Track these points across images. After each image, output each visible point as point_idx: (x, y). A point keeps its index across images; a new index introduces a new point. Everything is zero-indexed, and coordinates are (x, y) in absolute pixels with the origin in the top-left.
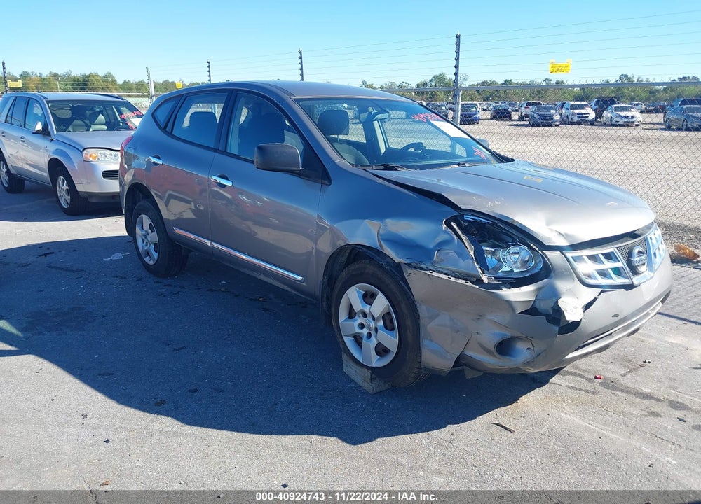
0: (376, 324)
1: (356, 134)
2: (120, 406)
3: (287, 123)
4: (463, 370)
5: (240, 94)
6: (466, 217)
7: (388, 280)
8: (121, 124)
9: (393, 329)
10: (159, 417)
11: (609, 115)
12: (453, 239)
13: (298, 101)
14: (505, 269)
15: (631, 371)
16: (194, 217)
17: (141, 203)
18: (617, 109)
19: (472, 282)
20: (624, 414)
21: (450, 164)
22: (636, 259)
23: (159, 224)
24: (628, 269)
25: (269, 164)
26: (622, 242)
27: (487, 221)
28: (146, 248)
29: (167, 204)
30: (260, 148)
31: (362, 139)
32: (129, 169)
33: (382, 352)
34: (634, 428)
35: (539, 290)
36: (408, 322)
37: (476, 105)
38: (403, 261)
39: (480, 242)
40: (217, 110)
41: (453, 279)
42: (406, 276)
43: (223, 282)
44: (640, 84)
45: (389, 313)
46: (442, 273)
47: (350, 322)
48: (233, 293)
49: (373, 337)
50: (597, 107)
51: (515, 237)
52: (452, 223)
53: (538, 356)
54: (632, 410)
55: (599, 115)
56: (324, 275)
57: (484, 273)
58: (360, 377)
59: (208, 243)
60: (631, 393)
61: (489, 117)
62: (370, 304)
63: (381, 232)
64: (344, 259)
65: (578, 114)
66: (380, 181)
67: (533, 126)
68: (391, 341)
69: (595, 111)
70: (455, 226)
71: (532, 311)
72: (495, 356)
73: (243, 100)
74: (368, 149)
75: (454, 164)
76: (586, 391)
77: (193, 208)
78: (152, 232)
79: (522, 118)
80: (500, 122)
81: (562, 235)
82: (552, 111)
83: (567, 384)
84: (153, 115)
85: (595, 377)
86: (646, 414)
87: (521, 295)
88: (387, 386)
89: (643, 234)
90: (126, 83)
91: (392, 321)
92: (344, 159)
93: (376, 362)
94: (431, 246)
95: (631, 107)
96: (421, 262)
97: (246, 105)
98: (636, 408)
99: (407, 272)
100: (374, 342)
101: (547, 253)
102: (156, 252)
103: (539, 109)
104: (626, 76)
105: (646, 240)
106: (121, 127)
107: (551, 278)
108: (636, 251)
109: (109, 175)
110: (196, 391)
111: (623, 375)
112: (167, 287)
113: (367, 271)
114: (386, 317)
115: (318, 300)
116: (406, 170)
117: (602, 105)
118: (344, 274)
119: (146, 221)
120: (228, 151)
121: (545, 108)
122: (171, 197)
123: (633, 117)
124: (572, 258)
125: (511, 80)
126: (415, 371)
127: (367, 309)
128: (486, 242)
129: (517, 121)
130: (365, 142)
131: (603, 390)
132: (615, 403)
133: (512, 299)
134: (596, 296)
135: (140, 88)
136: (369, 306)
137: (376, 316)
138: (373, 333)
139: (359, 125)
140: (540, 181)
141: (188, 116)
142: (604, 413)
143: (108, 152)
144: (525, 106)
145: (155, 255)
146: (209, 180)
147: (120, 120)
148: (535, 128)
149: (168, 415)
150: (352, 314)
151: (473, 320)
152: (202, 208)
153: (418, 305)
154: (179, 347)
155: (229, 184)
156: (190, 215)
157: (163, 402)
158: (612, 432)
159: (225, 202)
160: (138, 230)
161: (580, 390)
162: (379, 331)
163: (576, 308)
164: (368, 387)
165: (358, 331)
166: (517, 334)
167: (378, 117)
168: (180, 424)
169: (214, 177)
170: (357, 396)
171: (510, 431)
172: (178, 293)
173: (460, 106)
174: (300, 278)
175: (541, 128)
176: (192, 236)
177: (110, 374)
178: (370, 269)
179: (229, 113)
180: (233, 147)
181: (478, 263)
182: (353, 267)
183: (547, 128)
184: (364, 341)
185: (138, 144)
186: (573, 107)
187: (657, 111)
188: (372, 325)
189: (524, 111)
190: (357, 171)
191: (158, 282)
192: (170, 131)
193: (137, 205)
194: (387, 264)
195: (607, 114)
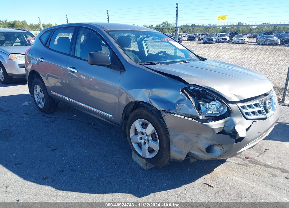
0: (148, 138)
1: (134, 47)
2: (25, 181)
3: (103, 42)
4: (189, 159)
5: (80, 28)
6: (191, 88)
7: (154, 118)
8: (27, 43)
9: (156, 141)
10: (44, 186)
11: (235, 39)
12: (185, 98)
13: (108, 32)
14: (210, 112)
15: (261, 154)
16: (61, 85)
17: (36, 80)
18: (238, 36)
19: (195, 119)
20: (261, 176)
21: (180, 62)
22: (268, 106)
23: (44, 89)
24: (264, 111)
25: (95, 62)
26: (261, 98)
27: (201, 90)
28: (39, 100)
29: (47, 79)
30: (90, 55)
31: (137, 49)
32: (30, 64)
33: (151, 151)
34: (267, 183)
35: (226, 122)
36: (164, 138)
37: (181, 34)
38: (162, 109)
39: (198, 99)
40: (70, 36)
41: (186, 118)
42: (163, 116)
43: (75, 116)
44: (246, 26)
45: (154, 133)
46: (180, 115)
47: (135, 137)
48: (80, 121)
49: (147, 144)
50: (230, 35)
51: (214, 97)
52: (185, 91)
53: (225, 153)
54: (264, 174)
55: (231, 39)
56: (123, 115)
57: (200, 115)
58: (141, 162)
59: (67, 98)
60: (263, 165)
61: (186, 40)
62: (145, 129)
63: (150, 95)
64: (132, 107)
65: (223, 38)
66: (149, 70)
67: (205, 43)
68: (156, 146)
69: (229, 37)
70: (186, 92)
71: (222, 132)
72: (205, 153)
73: (82, 32)
74: (140, 54)
75: (181, 61)
76: (243, 165)
77: (60, 81)
78: (41, 93)
79: (200, 40)
80: (191, 42)
81: (236, 96)
82: (213, 37)
83: (234, 162)
84: (40, 38)
85: (246, 158)
86: (271, 175)
87: (217, 125)
88: (153, 166)
89: (269, 94)
90: (31, 25)
91: (156, 137)
92: (131, 59)
93: (148, 156)
94: (175, 102)
95: (244, 36)
96: (170, 110)
97: (84, 34)
98: (266, 172)
99: (163, 114)
100: (147, 146)
101: (230, 105)
102: (44, 102)
103: (207, 36)
104: (240, 23)
105: (270, 96)
106: (27, 44)
107: (231, 116)
108: (267, 102)
109: (21, 66)
110: (63, 171)
111: (258, 156)
112: (49, 119)
113: (143, 113)
114: (153, 135)
115: (120, 126)
116: (160, 65)
117: (232, 35)
118: (132, 114)
119: (38, 88)
120: (75, 55)
121: (209, 36)
122: (49, 76)
123: (245, 40)
124: (241, 106)
125: (195, 24)
126: (167, 160)
127: (144, 131)
128: (200, 99)
129: (198, 41)
130: (138, 51)
131: (250, 164)
132: (256, 170)
133: (214, 127)
134: (251, 124)
135: (37, 27)
136: (144, 130)
137: (148, 134)
138: (147, 142)
139: (135, 43)
140: (214, 68)
141: (57, 39)
142: (252, 176)
143: (21, 55)
144: (201, 35)
145: (43, 104)
146: (67, 69)
147: (27, 41)
148: (206, 44)
149: (49, 185)
150: (136, 133)
151: (195, 137)
152: (64, 81)
153: (169, 130)
154: (54, 148)
155: (76, 71)
156: (59, 84)
157: (47, 178)
158: (257, 185)
159: (74, 79)
160: (35, 92)
161: (240, 164)
162: (150, 141)
163: (243, 130)
164: (144, 167)
165: (139, 141)
166: (215, 143)
167: (145, 39)
168: (54, 189)
169: (69, 68)
170: (140, 171)
171: (212, 187)
172: (54, 121)
173: (178, 35)
174: (111, 116)
175: (208, 44)
176: (60, 95)
177: (20, 164)
178: (145, 112)
179: (76, 37)
180: (78, 54)
181: (197, 110)
182: (136, 111)
183: (211, 44)
184: (143, 146)
185: (34, 52)
186: (221, 36)
187: (253, 37)
188: (146, 138)
189: (201, 37)
190: (137, 65)
191: (45, 116)
192: (48, 46)
193: (34, 80)
194: (154, 110)
195: (234, 38)
